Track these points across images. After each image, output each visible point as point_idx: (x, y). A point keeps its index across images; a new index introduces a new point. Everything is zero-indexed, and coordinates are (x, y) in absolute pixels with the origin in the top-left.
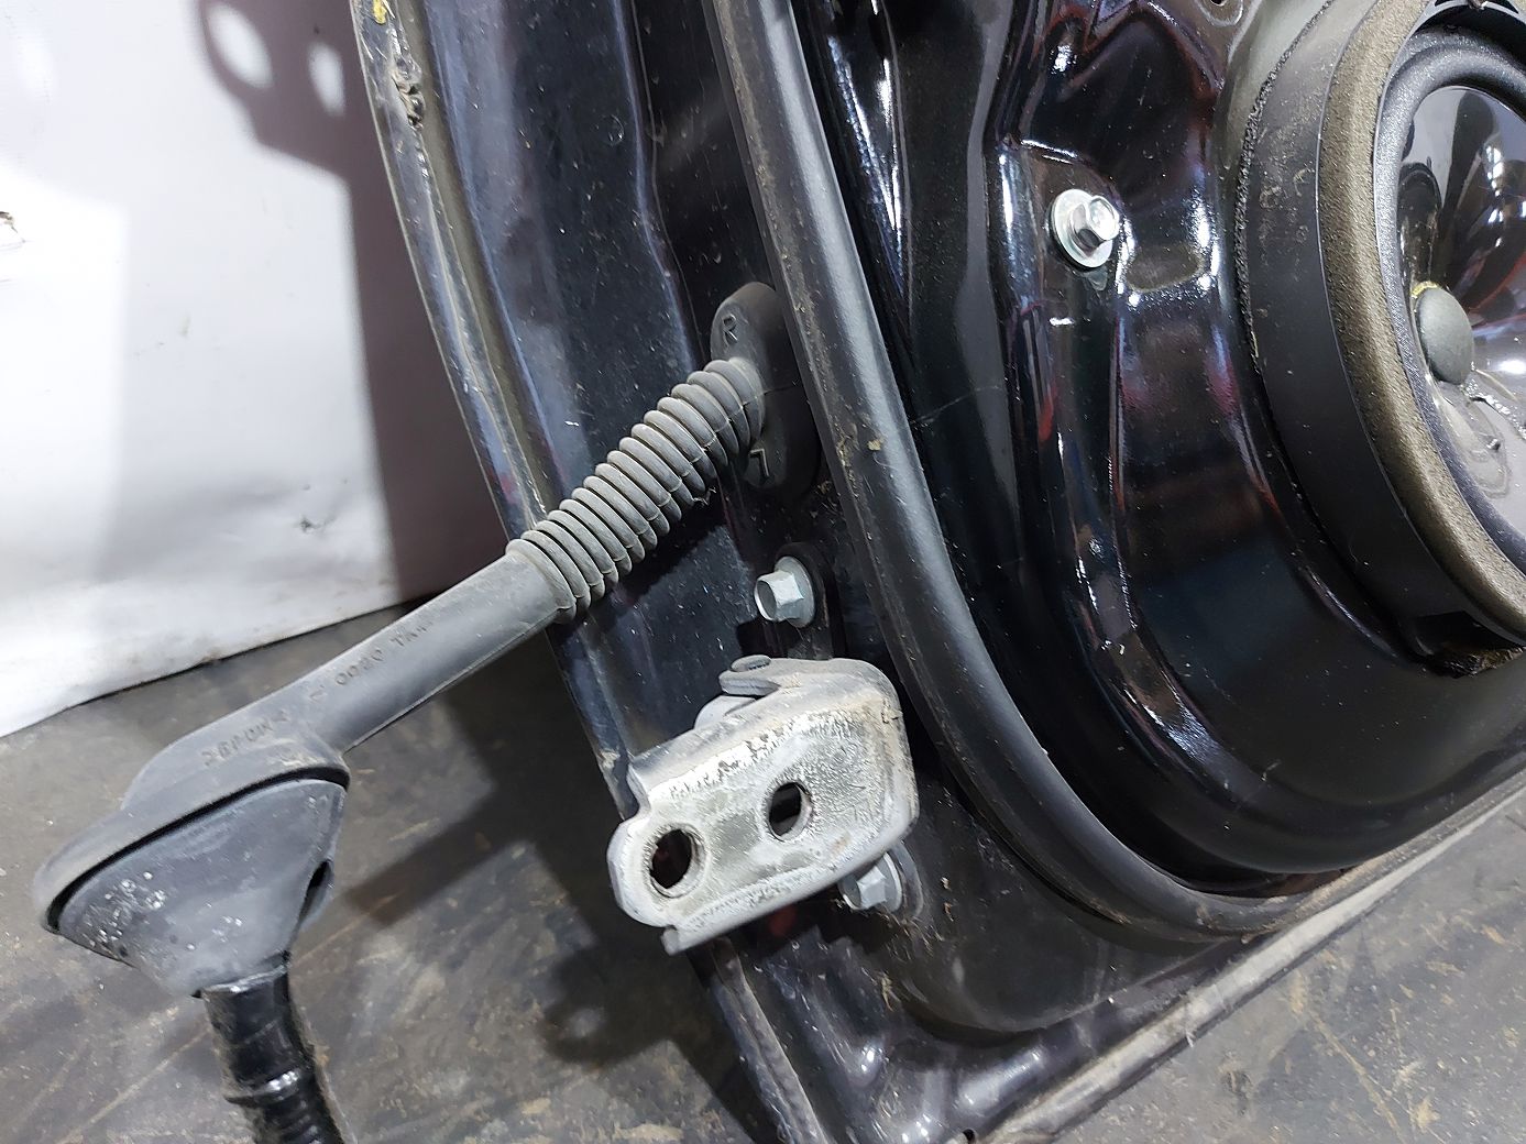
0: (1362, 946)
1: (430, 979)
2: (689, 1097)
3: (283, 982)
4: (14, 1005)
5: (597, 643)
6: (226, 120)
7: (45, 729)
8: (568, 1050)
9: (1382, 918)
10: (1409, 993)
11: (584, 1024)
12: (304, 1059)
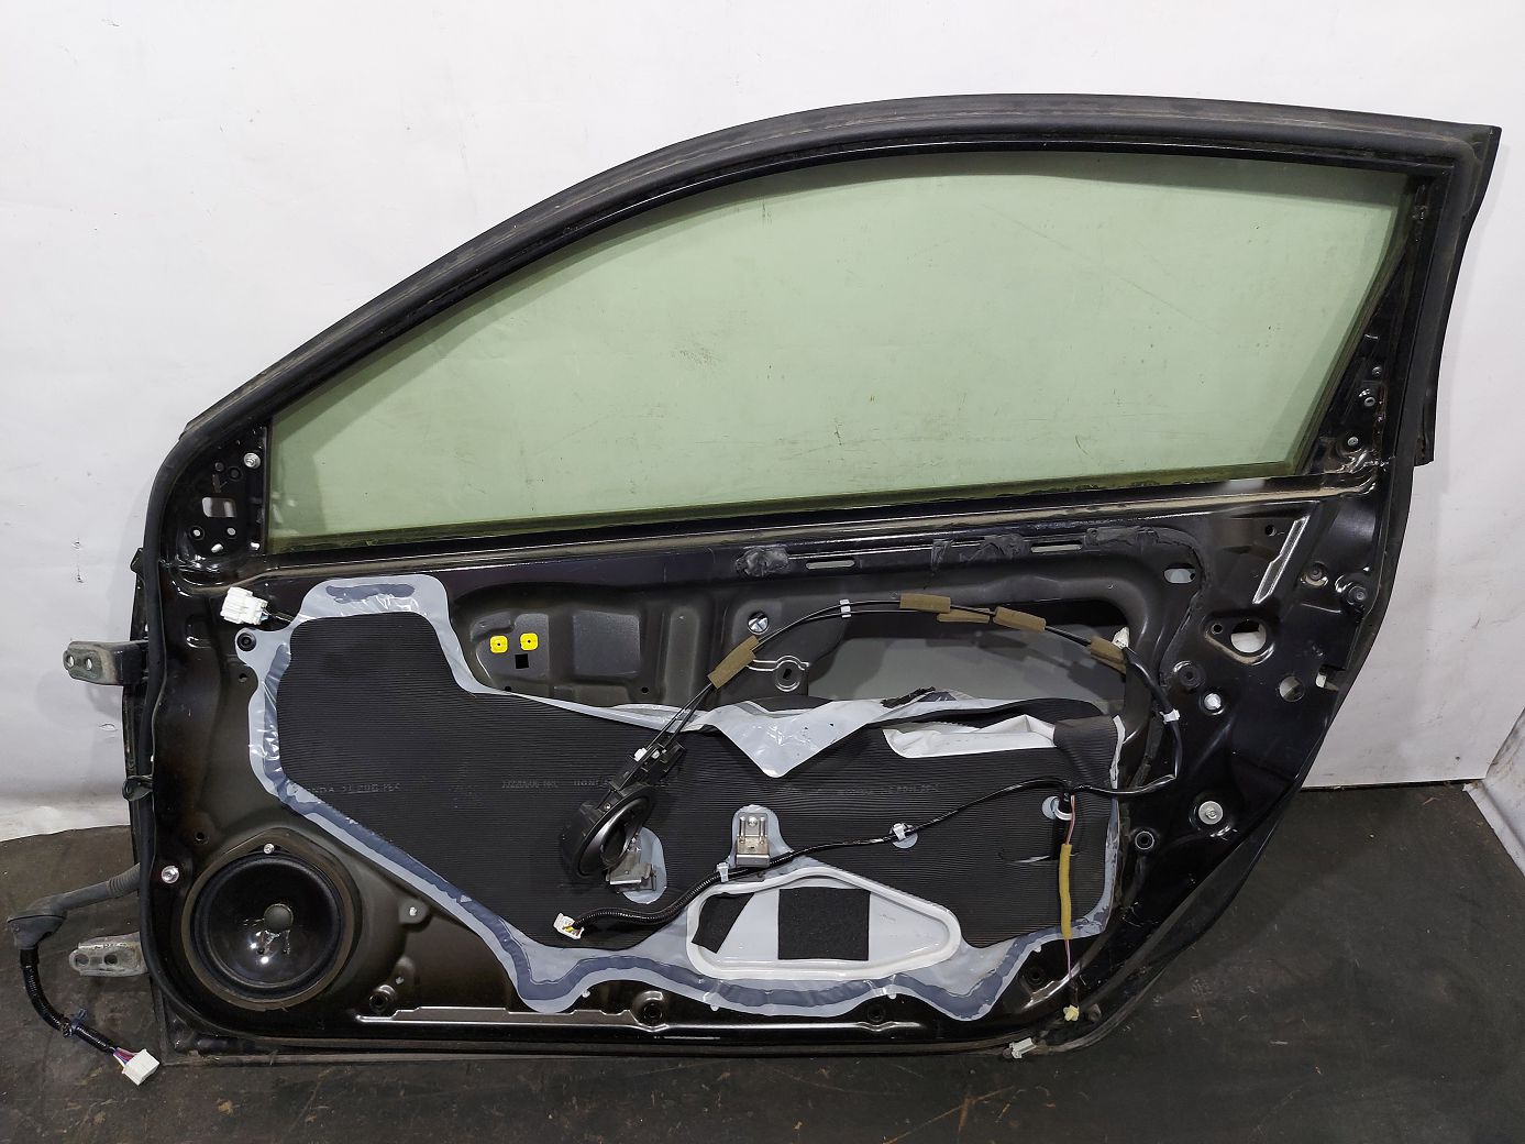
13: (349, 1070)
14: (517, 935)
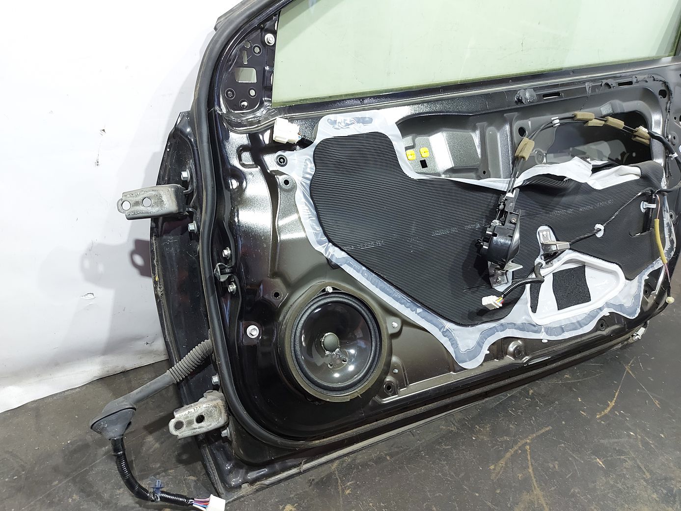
0: (356, 457)
1: (157, 445)
2: (201, 472)
3: (122, 439)
4: (78, 443)
5: (185, 386)
6: (135, 272)
7: (88, 385)
8: (180, 461)
9: (364, 451)
10: (360, 468)
11: (184, 457)
12: (124, 450)
13: (348, 459)
14: (449, 325)
